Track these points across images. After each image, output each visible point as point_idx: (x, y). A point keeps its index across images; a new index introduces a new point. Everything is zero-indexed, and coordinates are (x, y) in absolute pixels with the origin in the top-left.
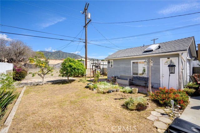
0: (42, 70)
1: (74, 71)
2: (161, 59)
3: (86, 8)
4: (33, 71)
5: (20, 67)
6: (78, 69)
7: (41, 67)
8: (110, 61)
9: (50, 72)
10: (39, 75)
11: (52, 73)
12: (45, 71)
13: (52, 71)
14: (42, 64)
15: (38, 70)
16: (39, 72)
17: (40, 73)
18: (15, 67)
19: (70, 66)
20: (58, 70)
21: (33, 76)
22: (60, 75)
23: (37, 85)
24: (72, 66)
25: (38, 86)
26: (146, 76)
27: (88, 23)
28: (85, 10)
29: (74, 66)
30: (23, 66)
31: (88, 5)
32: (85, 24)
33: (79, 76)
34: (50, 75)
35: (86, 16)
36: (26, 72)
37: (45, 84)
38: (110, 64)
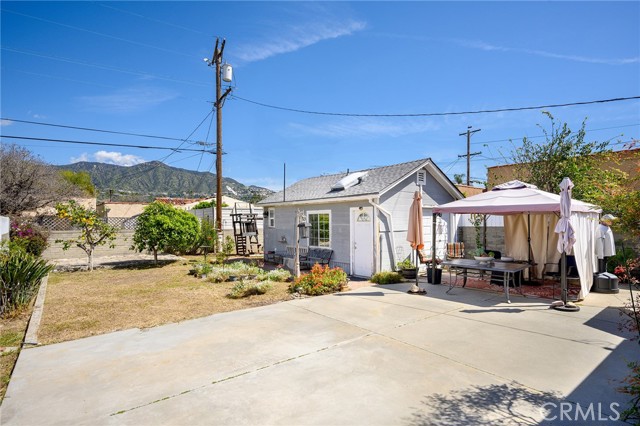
0: (88, 234)
1: (170, 236)
2: (351, 209)
3: (219, 51)
4: (65, 236)
5: (29, 226)
6: (180, 233)
7: (84, 226)
8: (270, 209)
9: (107, 240)
10: (79, 246)
11: (114, 242)
12: (96, 236)
13: (112, 236)
14: (88, 218)
15: (76, 235)
16: (80, 237)
17: (83, 241)
18: (14, 225)
19: (159, 224)
20: (131, 234)
21: (66, 248)
22: (133, 248)
23: (76, 270)
24: (162, 225)
25: (77, 273)
26: (330, 248)
27: (225, 95)
28: (217, 56)
29: (168, 222)
30: (36, 224)
31: (223, 45)
32: (217, 97)
33: (199, 252)
34: (107, 246)
35: (219, 74)
36: (45, 240)
37: (94, 268)
38: (270, 218)
